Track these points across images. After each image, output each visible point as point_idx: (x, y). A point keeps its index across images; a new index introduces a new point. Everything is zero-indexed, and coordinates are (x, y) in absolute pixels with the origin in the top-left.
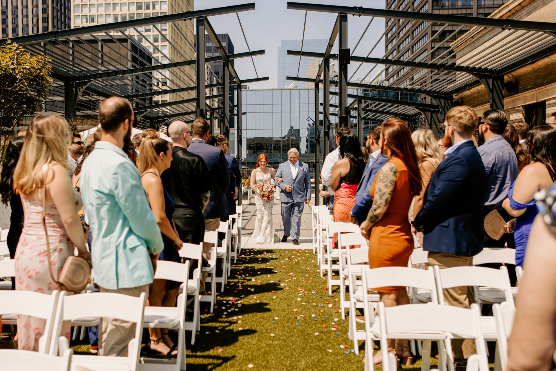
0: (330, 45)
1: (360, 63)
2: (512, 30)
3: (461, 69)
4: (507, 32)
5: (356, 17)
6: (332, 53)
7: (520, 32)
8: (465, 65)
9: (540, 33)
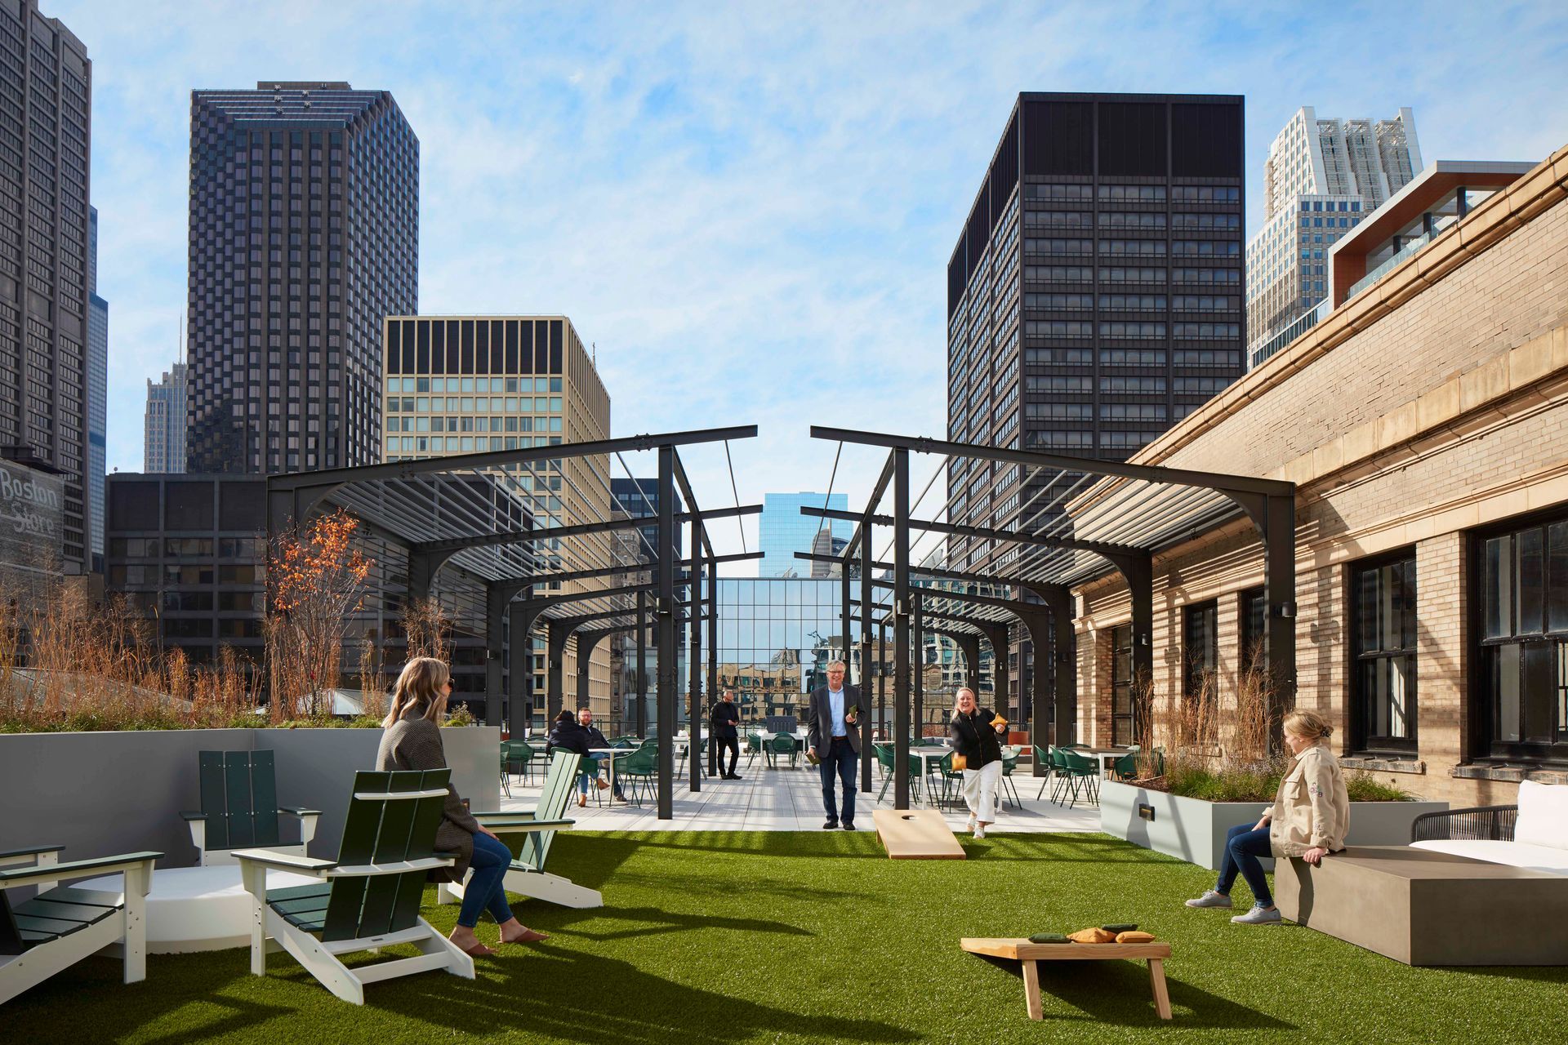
0: (876, 499)
1: (922, 531)
2: (1164, 484)
3: (1084, 545)
4: (1156, 486)
5: (923, 454)
6: (876, 513)
7: (1177, 487)
8: (1090, 538)
9: (1207, 489)
